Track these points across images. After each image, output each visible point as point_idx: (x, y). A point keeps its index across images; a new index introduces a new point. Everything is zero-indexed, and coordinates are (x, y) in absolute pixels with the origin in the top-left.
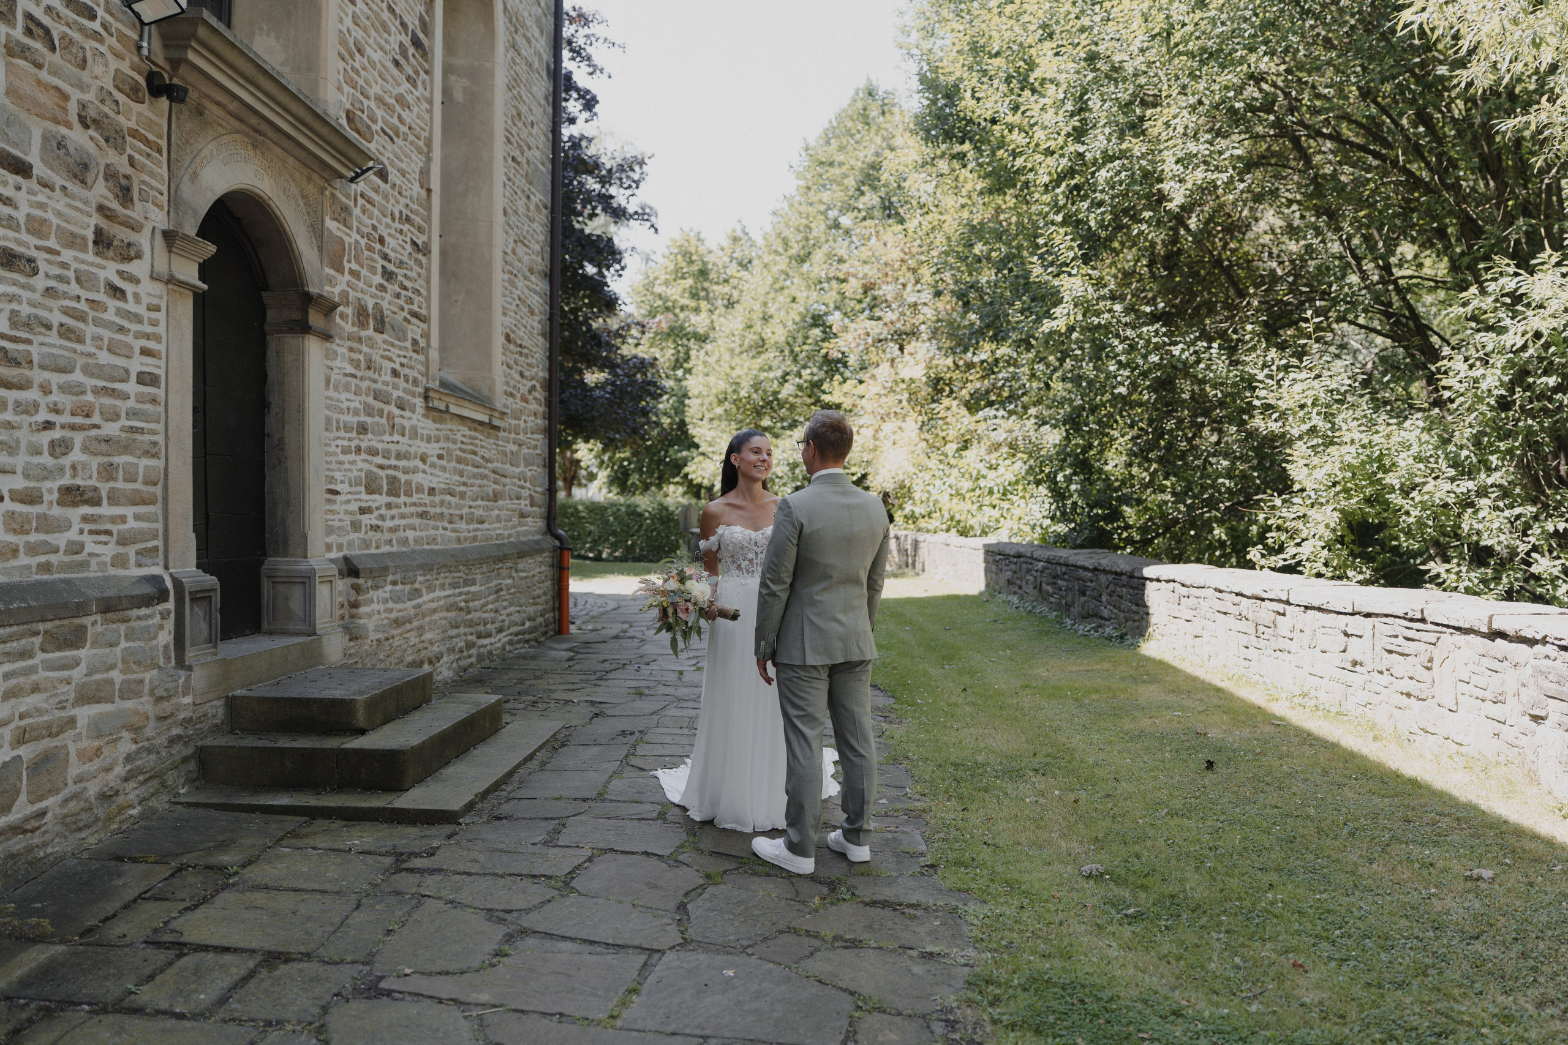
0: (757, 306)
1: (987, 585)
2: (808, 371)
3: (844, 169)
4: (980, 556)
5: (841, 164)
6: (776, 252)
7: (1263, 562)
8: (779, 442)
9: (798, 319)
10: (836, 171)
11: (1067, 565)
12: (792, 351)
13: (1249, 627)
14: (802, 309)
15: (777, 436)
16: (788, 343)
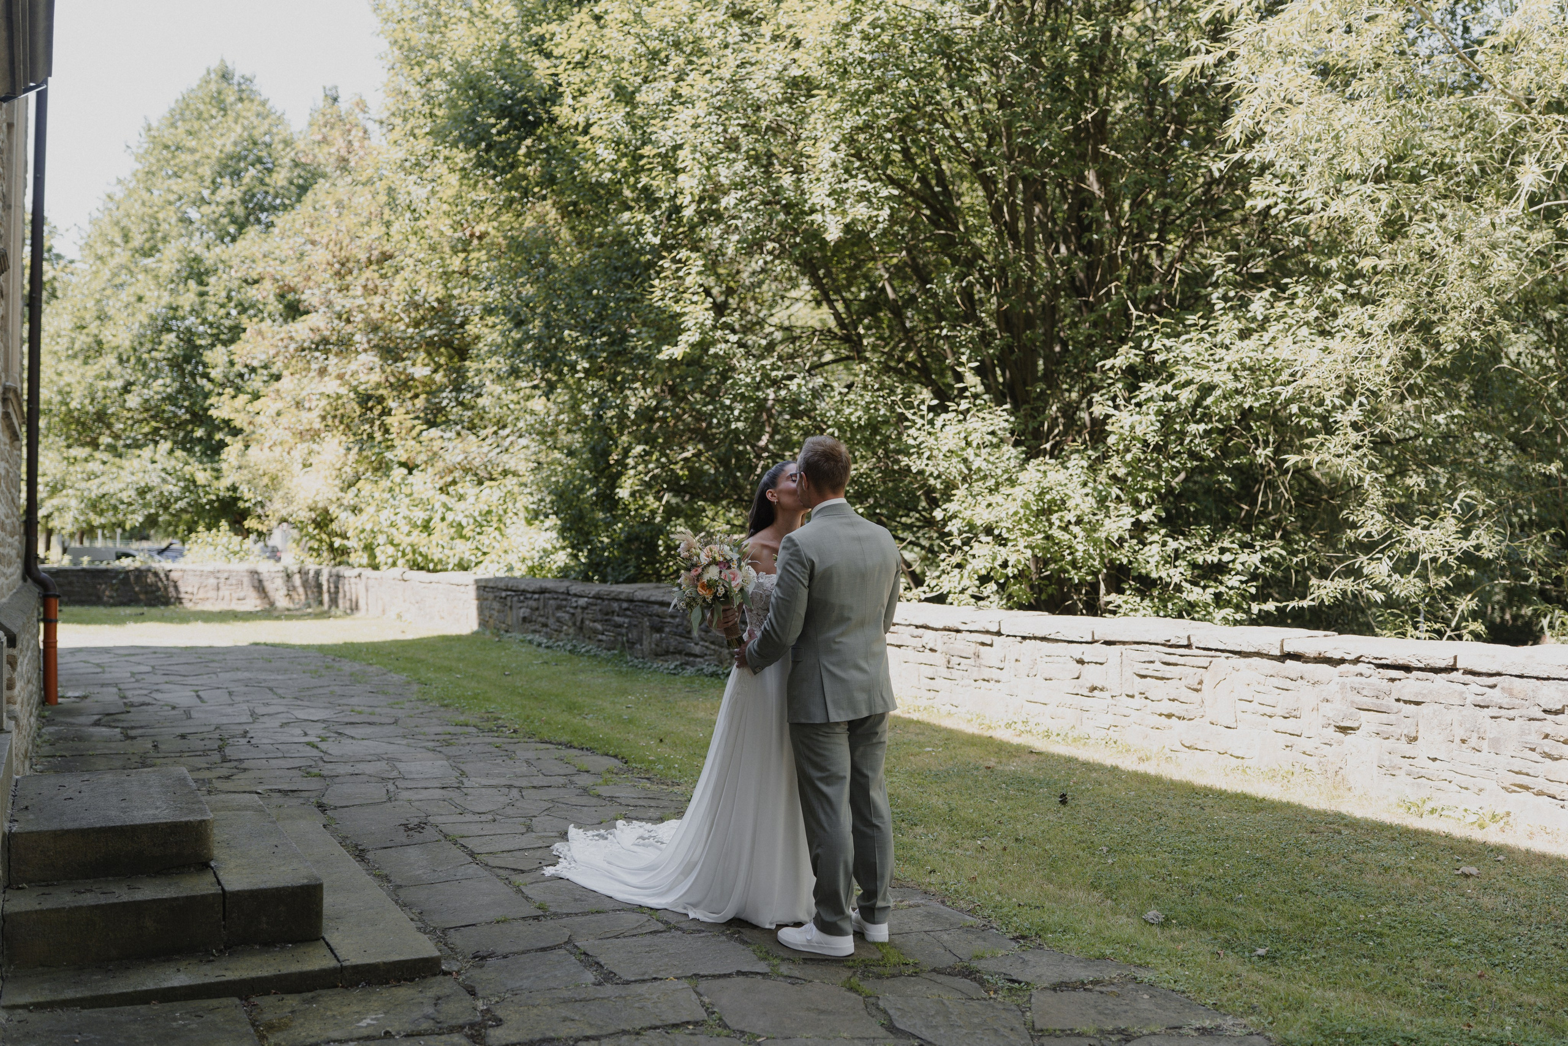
0: (90, 304)
1: (483, 623)
2: (160, 381)
3: (197, 156)
4: (472, 592)
5: (193, 151)
6: (112, 243)
7: (909, 595)
8: (124, 462)
9: (146, 321)
10: (185, 158)
11: (631, 601)
12: (139, 359)
13: (939, 659)
14: (152, 311)
15: (120, 456)
16: (135, 350)
